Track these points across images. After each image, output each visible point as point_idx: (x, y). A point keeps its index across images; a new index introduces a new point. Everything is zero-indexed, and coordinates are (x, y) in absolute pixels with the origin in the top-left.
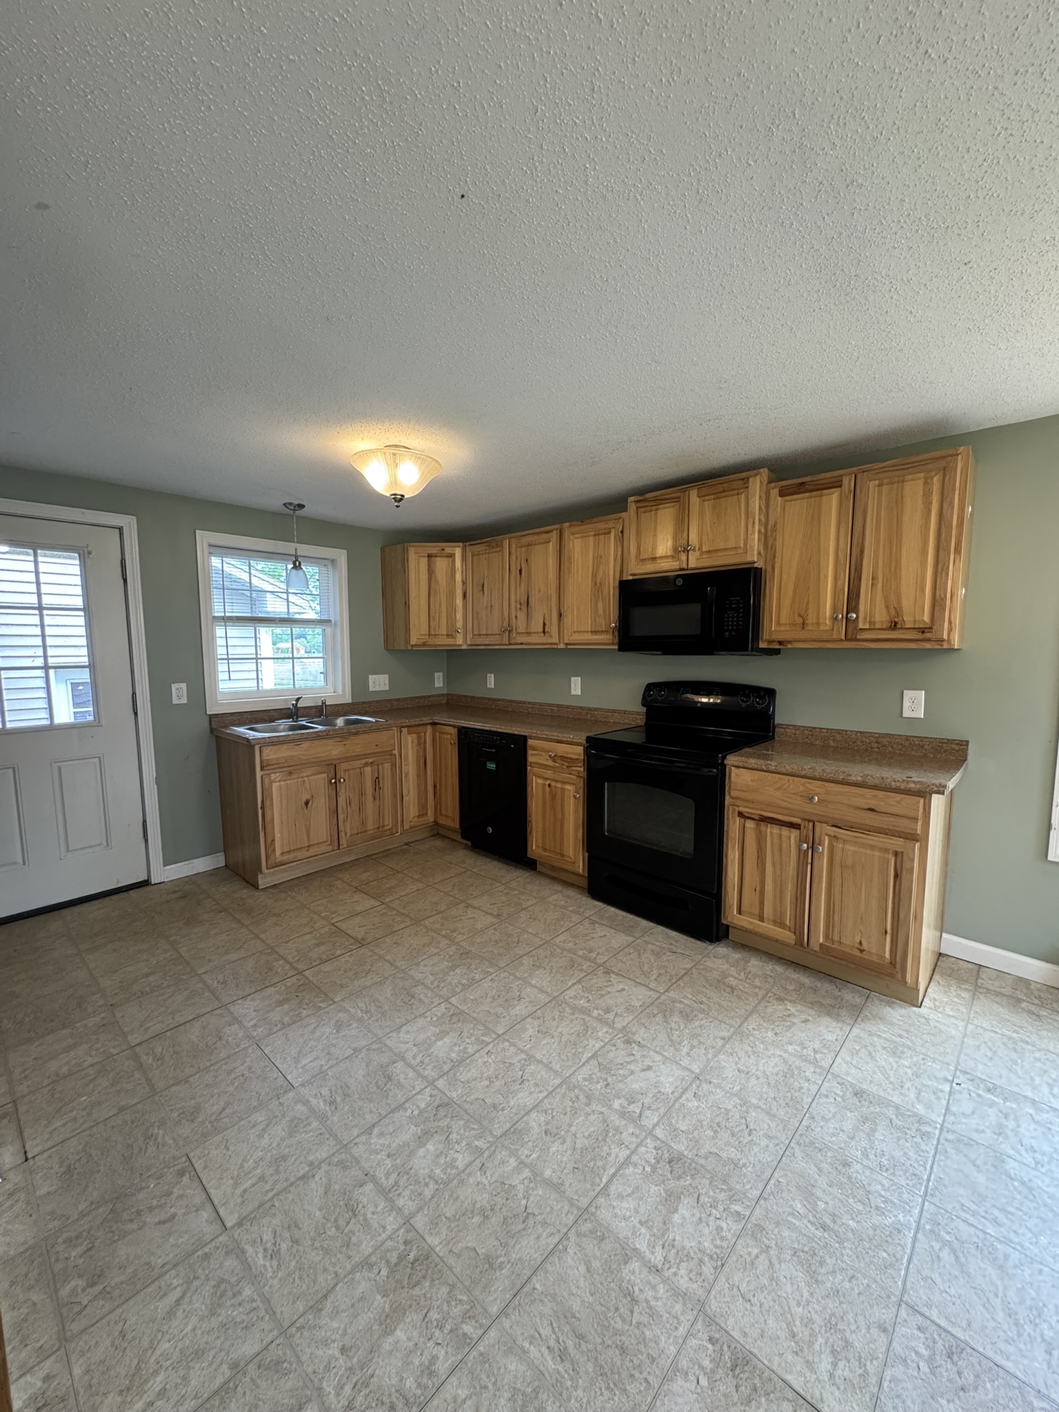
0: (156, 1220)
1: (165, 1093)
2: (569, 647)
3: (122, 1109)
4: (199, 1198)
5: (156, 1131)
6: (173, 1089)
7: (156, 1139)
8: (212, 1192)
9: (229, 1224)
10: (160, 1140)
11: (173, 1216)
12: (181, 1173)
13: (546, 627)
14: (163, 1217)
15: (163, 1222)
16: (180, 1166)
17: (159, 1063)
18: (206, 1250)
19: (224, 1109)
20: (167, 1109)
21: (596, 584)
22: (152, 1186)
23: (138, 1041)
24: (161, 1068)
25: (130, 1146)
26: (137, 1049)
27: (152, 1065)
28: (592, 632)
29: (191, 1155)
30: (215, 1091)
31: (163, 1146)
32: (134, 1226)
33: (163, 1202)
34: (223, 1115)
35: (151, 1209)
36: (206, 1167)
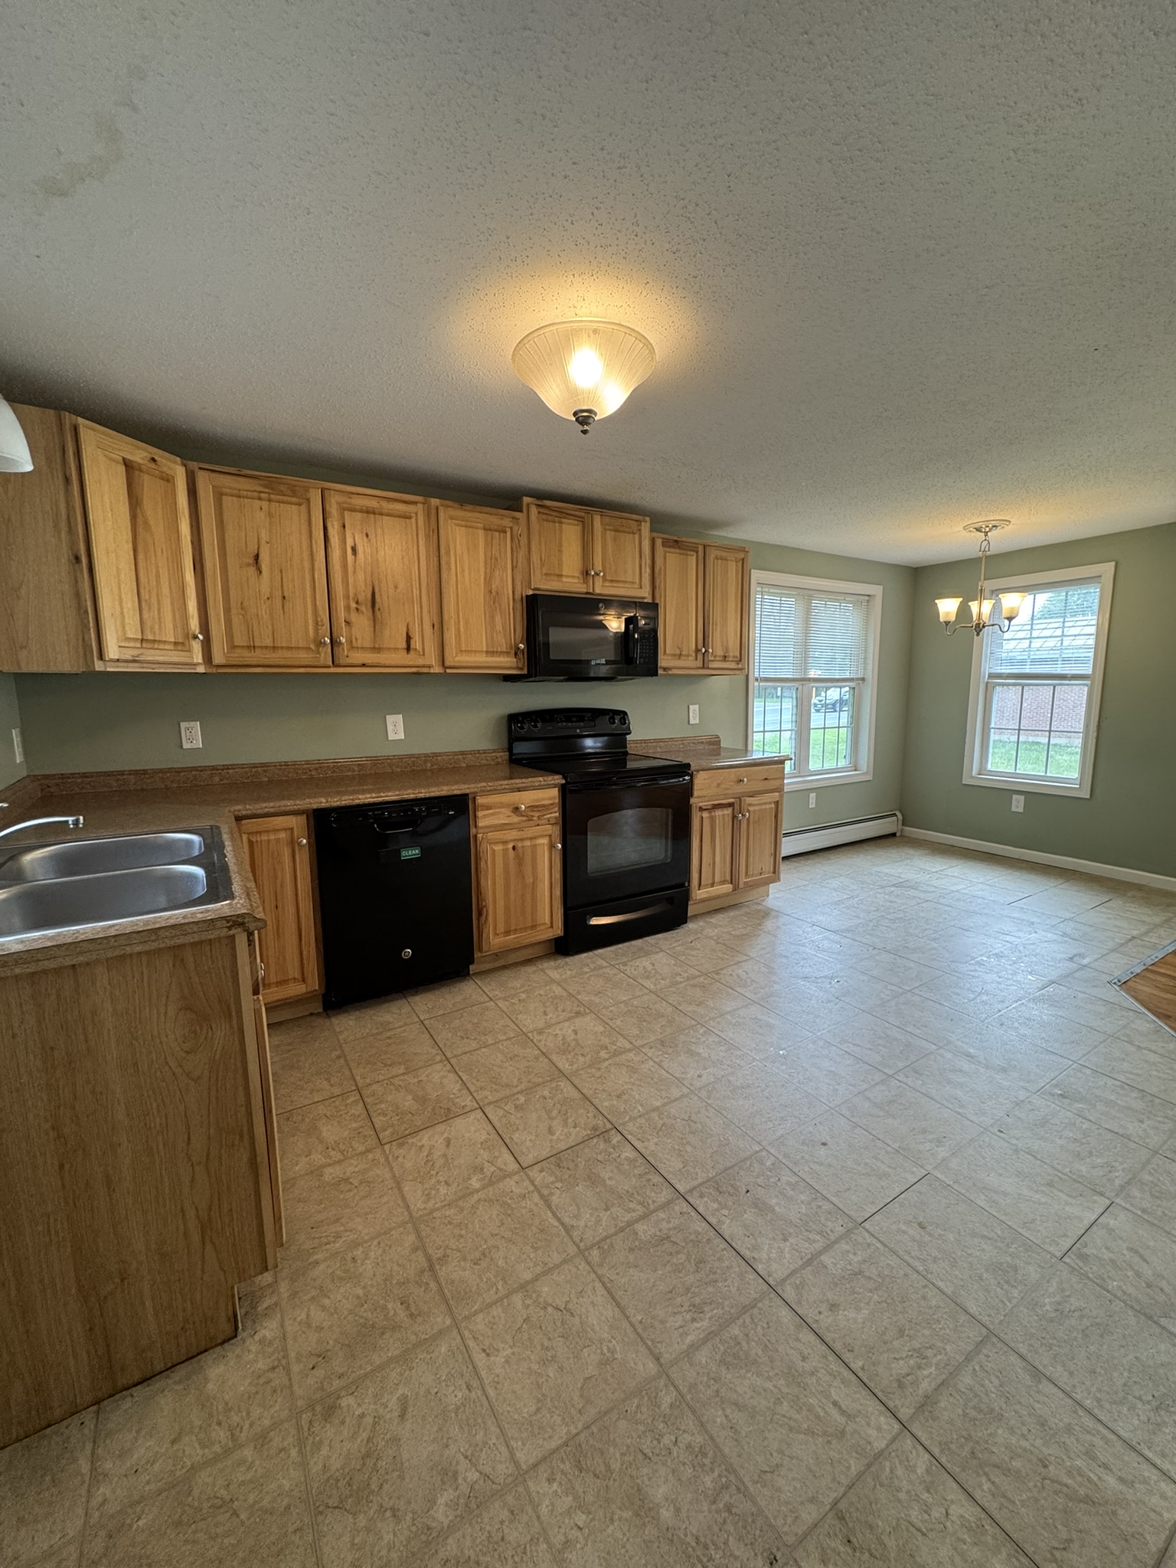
0: (1144, 1264)
1: (985, 1319)
2: (448, 671)
3: (1037, 1374)
4: (1098, 1233)
5: (1048, 1307)
6: (973, 1309)
7: (1059, 1304)
8: (1086, 1223)
9: (1108, 1202)
10: (1058, 1298)
11: (1130, 1249)
12: (1084, 1257)
13: (412, 642)
14: (1137, 1259)
15: (1141, 1257)
16: (1078, 1261)
17: (929, 1353)
18: (1139, 1213)
19: (983, 1237)
20: (1010, 1305)
21: (491, 592)
22: (1115, 1283)
23: (884, 1420)
24: (939, 1344)
25: (1085, 1333)
26: (905, 1413)
27: (937, 1365)
28: (487, 652)
29: (1059, 1254)
30: (959, 1253)
31: (1063, 1290)
32: (1164, 1284)
33: (1124, 1265)
34: (992, 1235)
35: (1138, 1274)
36: (1065, 1235)
